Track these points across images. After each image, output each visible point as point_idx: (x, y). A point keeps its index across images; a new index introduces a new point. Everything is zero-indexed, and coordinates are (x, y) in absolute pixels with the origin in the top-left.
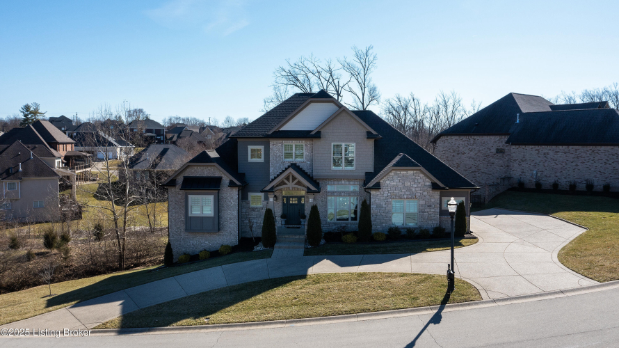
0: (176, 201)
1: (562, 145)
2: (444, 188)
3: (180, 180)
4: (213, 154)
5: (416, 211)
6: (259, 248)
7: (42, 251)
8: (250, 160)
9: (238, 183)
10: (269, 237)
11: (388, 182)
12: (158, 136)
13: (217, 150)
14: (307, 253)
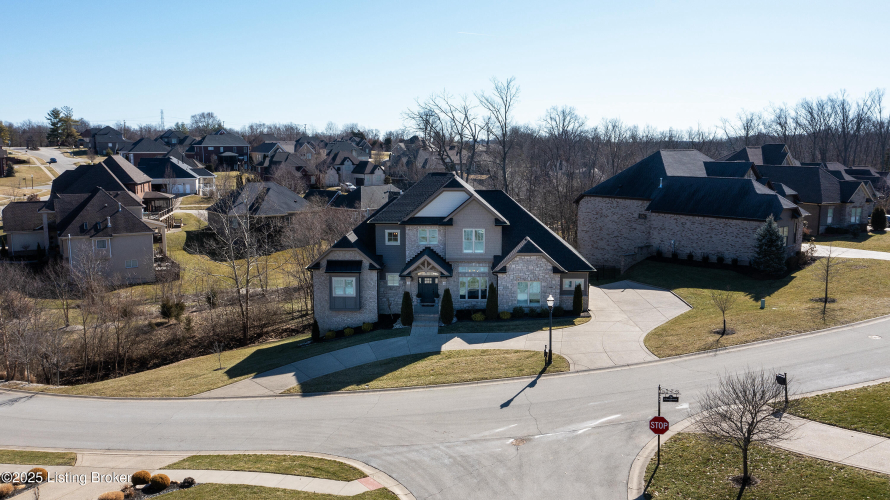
0: (321, 282)
1: (699, 215)
2: (564, 272)
3: (324, 263)
6: (398, 325)
7: (159, 320)
8: (387, 243)
9: (378, 266)
10: (408, 316)
11: (513, 266)
12: (240, 155)
14: (441, 331)
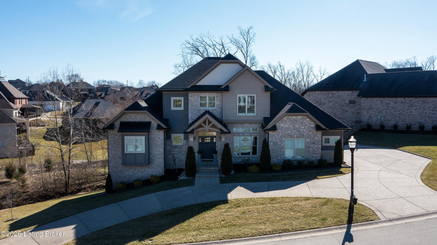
0: (115, 141)
1: (400, 97)
2: (325, 129)
3: (118, 124)
4: (143, 104)
5: (303, 147)
6: (183, 177)
7: (4, 180)
8: (173, 108)
9: (164, 126)
10: (191, 169)
11: (282, 125)
12: (90, 93)
13: (146, 101)
14: (222, 181)
